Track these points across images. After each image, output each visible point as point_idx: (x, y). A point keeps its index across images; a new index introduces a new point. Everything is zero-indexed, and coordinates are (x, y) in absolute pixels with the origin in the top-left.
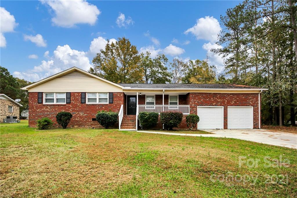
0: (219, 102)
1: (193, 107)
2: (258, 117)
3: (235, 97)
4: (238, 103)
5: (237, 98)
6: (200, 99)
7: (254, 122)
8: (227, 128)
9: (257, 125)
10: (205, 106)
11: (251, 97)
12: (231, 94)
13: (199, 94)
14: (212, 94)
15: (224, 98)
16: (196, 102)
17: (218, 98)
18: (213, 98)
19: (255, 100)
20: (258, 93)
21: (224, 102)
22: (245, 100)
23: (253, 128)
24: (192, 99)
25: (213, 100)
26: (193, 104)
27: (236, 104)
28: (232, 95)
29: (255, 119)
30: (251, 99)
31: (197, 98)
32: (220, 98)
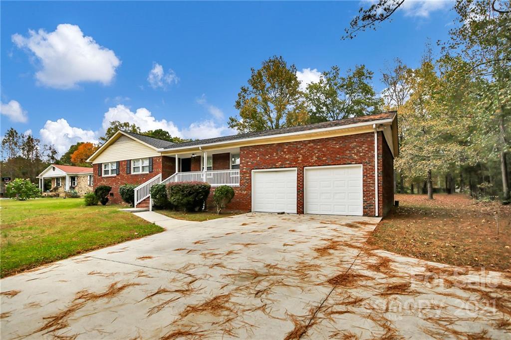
0: (288, 160)
1: (245, 173)
2: (372, 188)
3: (319, 147)
4: (324, 158)
5: (323, 149)
6: (255, 157)
7: (364, 201)
8: (303, 213)
9: (372, 207)
10: (263, 169)
11: (355, 143)
12: (310, 141)
13: (254, 149)
14: (274, 145)
15: (297, 150)
16: (249, 163)
17: (285, 152)
18: (277, 154)
19: (366, 149)
20: (373, 133)
21: (295, 160)
22: (341, 151)
23: (364, 215)
24: (244, 159)
25: (276, 158)
26: (245, 168)
27: (320, 163)
28: (312, 144)
29: (367, 194)
30: (354, 148)
31: (250, 156)
32: (289, 152)
